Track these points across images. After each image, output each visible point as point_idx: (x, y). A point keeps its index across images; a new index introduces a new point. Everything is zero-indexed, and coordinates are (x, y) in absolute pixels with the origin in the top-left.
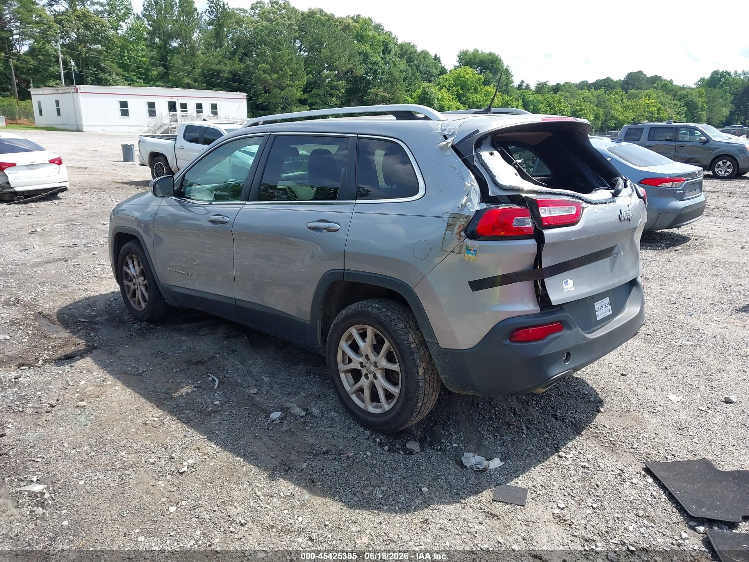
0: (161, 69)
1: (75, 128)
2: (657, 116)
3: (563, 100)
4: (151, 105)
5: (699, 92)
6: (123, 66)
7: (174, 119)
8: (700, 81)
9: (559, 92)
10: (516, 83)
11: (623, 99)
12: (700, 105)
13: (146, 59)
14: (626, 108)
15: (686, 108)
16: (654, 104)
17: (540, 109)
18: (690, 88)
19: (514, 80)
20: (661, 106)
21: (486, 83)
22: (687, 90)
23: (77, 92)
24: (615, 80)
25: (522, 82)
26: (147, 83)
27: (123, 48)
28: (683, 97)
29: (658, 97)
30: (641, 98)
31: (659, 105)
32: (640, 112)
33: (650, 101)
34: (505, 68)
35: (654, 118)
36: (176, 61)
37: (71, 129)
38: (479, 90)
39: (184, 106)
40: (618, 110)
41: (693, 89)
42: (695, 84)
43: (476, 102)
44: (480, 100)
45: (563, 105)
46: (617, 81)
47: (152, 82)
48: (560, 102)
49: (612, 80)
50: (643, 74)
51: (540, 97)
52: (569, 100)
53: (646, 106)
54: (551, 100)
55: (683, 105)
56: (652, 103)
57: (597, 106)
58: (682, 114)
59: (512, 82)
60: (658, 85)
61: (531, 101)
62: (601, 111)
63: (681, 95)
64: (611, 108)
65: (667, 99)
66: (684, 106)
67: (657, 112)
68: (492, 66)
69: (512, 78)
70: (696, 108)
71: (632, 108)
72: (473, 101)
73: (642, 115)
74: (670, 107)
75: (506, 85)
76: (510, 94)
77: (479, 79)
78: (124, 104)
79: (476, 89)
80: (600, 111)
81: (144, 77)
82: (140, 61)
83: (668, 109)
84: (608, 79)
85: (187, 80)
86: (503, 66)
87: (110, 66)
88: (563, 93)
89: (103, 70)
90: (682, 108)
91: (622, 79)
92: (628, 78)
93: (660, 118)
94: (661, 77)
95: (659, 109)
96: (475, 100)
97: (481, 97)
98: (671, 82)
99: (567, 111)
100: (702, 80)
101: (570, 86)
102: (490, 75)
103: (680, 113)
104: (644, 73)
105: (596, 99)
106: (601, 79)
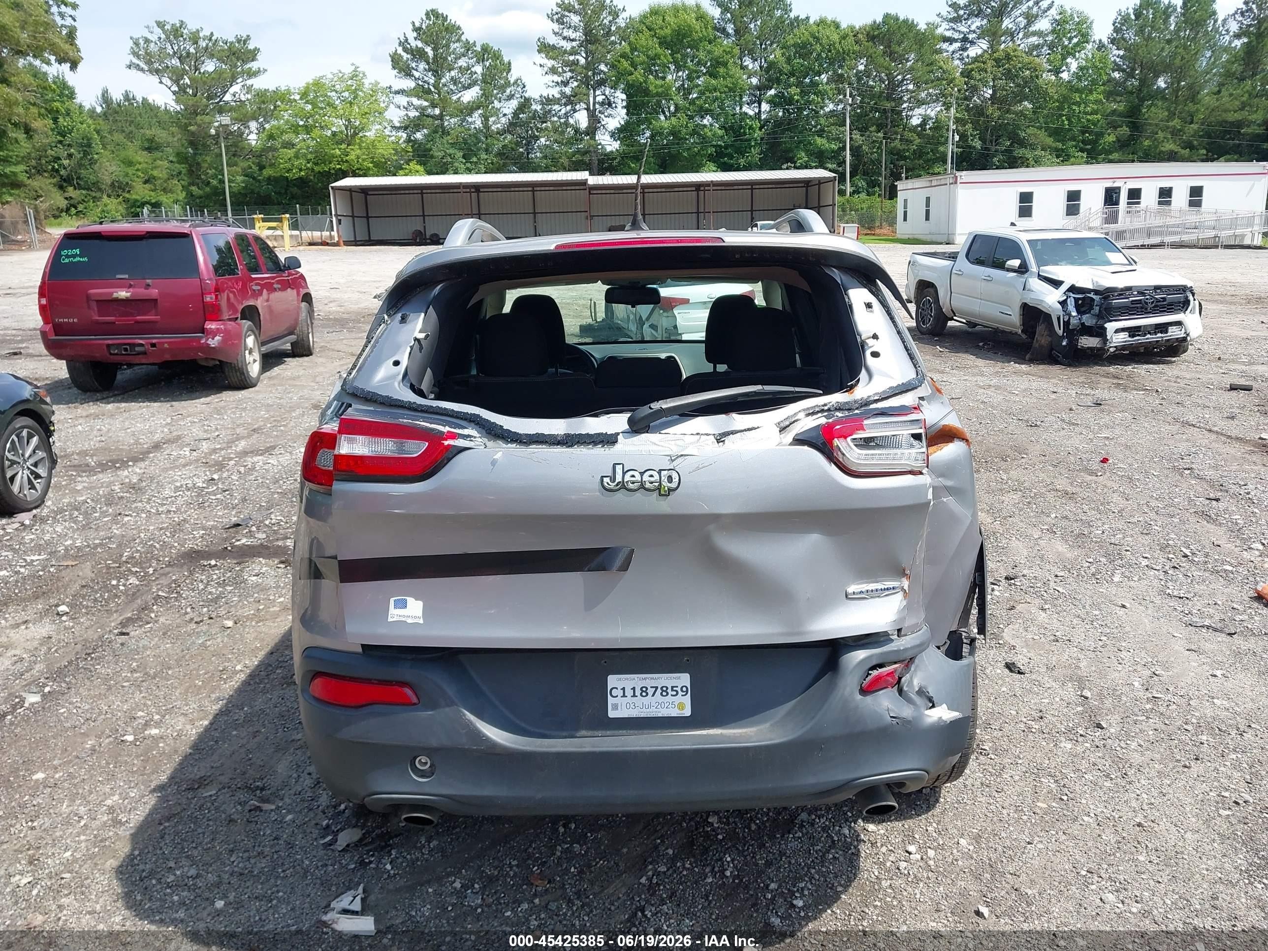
0: (1125, 130)
1: (945, 240)
4: (1074, 197)
6: (1057, 133)
7: (1112, 218)
13: (1099, 116)
23: (956, 183)
26: (1092, 158)
27: (1064, 100)
36: (1154, 113)
37: (939, 240)
39: (1135, 195)
47: (1103, 156)
78: (1026, 198)
81: (1089, 147)
82: (1088, 120)
85: (1169, 146)
87: (1035, 135)
89: (1022, 143)
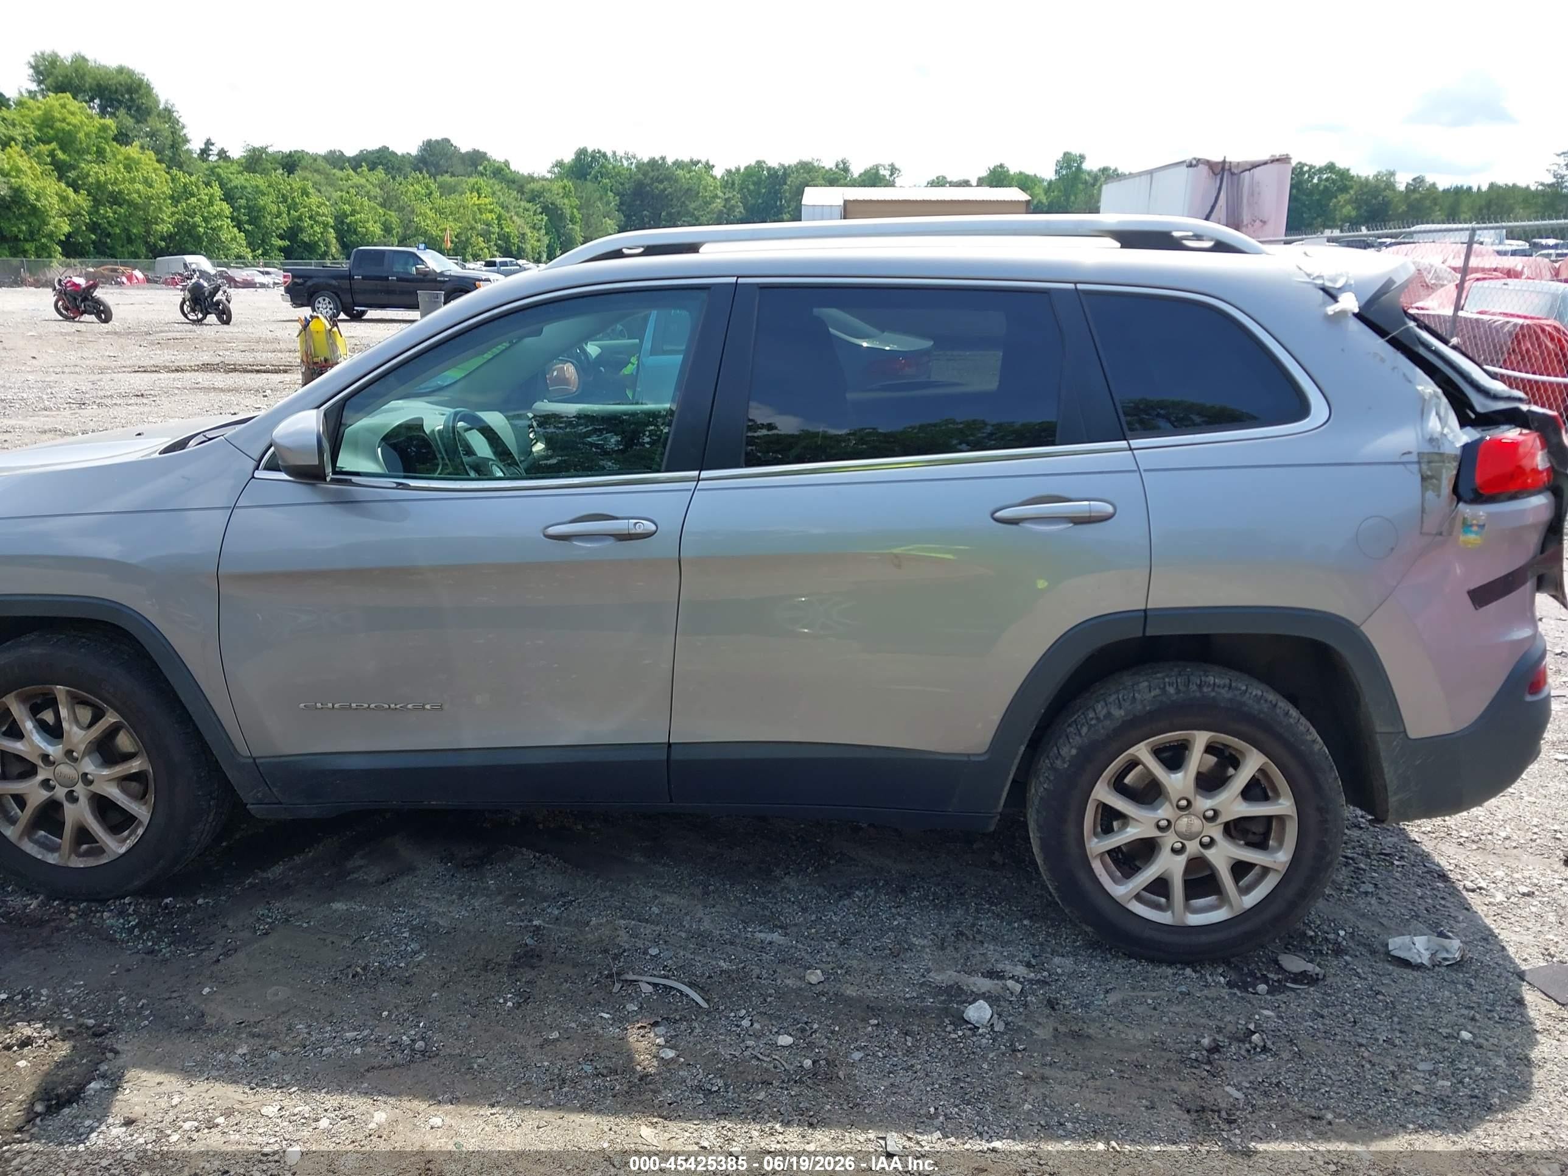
2: (497, 230)
3: (311, 191)
5: (564, 188)
8: (556, 166)
9: (299, 172)
10: (195, 145)
11: (431, 193)
12: (568, 212)
14: (440, 211)
15: (545, 218)
16: (489, 207)
17: (264, 208)
18: (544, 179)
19: (189, 137)
20: (502, 212)
21: (122, 138)
22: (541, 182)
24: (399, 154)
25: (209, 143)
28: (536, 196)
29: (494, 193)
30: (463, 193)
31: (498, 209)
32: (468, 222)
33: (483, 201)
34: (161, 107)
35: (494, 234)
38: (109, 154)
40: (425, 215)
41: (551, 180)
42: (549, 172)
43: (106, 183)
44: (116, 179)
45: (314, 200)
46: (403, 156)
48: (305, 193)
49: (394, 154)
50: (452, 145)
51: (259, 181)
52: (323, 189)
53: (476, 208)
54: (285, 188)
55: (540, 210)
56: (486, 205)
57: (383, 205)
58: (541, 228)
59: (186, 141)
60: (485, 168)
61: (236, 187)
62: (394, 217)
63: (533, 191)
64: (413, 212)
65: (510, 196)
66: (541, 213)
67: (496, 222)
68: (132, 100)
69: (185, 131)
70: (562, 217)
71: (451, 213)
72: (98, 181)
73: (472, 228)
74: (517, 214)
75: (172, 146)
76: (185, 168)
77: (104, 128)
79: (100, 152)
80: (390, 216)
83: (515, 218)
84: (385, 149)
86: (157, 102)
88: (307, 174)
90: (539, 217)
91: (414, 152)
92: (425, 150)
93: (504, 235)
94: (486, 154)
95: (499, 218)
96: (102, 179)
97: (119, 172)
98: (507, 164)
99: (324, 215)
100: (559, 164)
101: (315, 160)
102: (130, 122)
103: (537, 227)
104: (454, 142)
105: (378, 190)
106: (370, 149)
